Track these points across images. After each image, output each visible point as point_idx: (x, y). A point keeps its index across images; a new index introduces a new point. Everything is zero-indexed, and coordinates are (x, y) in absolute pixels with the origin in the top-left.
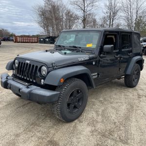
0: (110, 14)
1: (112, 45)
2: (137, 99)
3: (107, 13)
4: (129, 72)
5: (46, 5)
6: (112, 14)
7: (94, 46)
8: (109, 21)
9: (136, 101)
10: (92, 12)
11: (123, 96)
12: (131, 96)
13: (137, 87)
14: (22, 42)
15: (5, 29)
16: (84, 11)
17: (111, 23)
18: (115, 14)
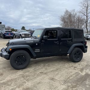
5: (65, 15)
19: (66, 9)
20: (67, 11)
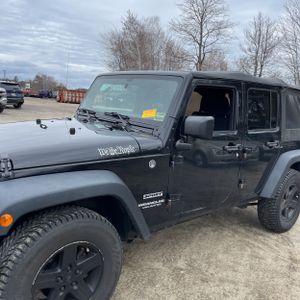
0: (257, 53)
1: (211, 118)
2: (284, 275)
3: (250, 50)
4: (268, 191)
5: (127, 31)
6: (260, 52)
7: (161, 117)
8: (253, 67)
9: (281, 282)
10: (216, 46)
11: (245, 260)
12: (269, 261)
13: (292, 232)
14: (71, 102)
15: (48, 75)
16: (200, 45)
17: (258, 72)
18: (267, 52)
19: (129, 12)
20: (132, 21)
